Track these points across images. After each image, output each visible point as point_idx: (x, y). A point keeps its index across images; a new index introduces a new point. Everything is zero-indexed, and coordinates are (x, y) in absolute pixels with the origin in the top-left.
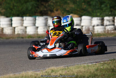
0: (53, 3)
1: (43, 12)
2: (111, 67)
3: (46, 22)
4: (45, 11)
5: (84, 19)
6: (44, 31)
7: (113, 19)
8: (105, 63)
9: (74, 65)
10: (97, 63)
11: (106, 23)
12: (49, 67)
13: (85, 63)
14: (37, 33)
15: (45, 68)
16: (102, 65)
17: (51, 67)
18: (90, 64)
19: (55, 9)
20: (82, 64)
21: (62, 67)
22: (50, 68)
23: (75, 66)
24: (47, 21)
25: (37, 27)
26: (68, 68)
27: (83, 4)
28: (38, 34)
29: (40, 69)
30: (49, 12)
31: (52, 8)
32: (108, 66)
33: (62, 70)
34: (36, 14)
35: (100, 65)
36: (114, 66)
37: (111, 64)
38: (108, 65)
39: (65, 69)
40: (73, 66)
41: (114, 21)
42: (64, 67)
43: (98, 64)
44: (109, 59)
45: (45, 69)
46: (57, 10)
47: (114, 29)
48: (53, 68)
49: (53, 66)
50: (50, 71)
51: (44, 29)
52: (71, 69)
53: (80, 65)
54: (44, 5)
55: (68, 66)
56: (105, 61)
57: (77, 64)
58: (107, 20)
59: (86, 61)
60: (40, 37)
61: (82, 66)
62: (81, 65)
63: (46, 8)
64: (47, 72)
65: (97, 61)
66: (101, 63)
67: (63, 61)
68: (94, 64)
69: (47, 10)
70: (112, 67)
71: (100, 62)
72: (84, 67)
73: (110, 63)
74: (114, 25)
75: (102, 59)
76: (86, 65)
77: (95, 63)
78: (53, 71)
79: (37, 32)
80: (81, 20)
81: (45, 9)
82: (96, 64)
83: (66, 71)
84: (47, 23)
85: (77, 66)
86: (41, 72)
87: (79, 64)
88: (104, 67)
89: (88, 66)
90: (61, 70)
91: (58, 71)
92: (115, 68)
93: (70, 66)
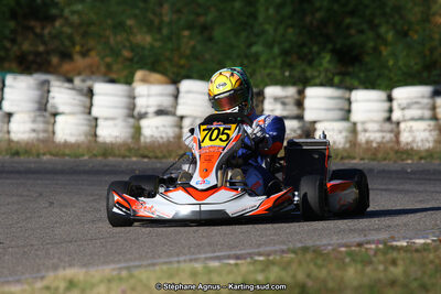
0: (71, 25)
1: (31, 58)
2: (294, 276)
3: (42, 97)
4: (38, 54)
5: (188, 92)
6: (34, 131)
7: (296, 97)
8: (273, 263)
9: (154, 265)
10: (239, 262)
11: (272, 111)
12: (55, 268)
13: (193, 257)
14: (6, 136)
15: (38, 271)
16: (263, 271)
17: (64, 269)
18: (215, 264)
19: (78, 48)
20: (185, 261)
21: (108, 270)
22: (61, 273)
23: (157, 268)
24: (49, 92)
25: (10, 115)
26: (131, 276)
27: (186, 33)
28: (10, 141)
29: (23, 273)
30: (55, 60)
31: (67, 43)
32: (283, 274)
33: (109, 281)
34: (6, 65)
35: (252, 268)
36: (309, 276)
37: (294, 266)
38: (284, 269)
39: (121, 279)
40: (151, 268)
41: (300, 104)
42: (114, 269)
43: (245, 266)
44: (284, 247)
45: (42, 278)
46: (84, 54)
47: (299, 132)
48: (70, 272)
49: (71, 266)
50: (62, 285)
51: (34, 121)
52: (141, 281)
53: (176, 265)
54: (38, 30)
55: (128, 268)
56: (269, 255)
57: (165, 263)
58: (276, 99)
59: (199, 253)
60: (17, 153)
61: (184, 271)
62: (183, 266)
63: (44, 43)
64: (48, 288)
65: (239, 253)
66: (256, 261)
67: (109, 247)
68: (230, 264)
69: (48, 53)
70: (301, 276)
71: (251, 255)
72: (194, 274)
73: (289, 263)
74: (300, 117)
75: (259, 246)
76: (198, 266)
77: (232, 262)
78: (71, 284)
79: (9, 132)
80: (176, 96)
81: (41, 48)
82: (236, 264)
83: (124, 286)
84: (47, 101)
85: (165, 267)
86: (26, 287)
87: (170, 263)
88: (267, 278)
89: (209, 271)
90: (101, 281)
91: (93, 286)
92: (310, 283)
93: (139, 266)
